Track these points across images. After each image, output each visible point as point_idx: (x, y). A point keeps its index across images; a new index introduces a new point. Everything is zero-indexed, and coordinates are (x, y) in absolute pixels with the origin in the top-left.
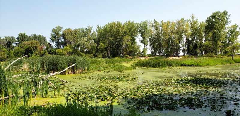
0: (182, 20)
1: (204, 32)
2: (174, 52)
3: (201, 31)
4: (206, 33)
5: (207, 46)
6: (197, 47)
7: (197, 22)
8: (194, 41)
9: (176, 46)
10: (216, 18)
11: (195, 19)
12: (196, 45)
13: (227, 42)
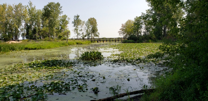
0: (20, 5)
1: (41, 19)
2: (13, 36)
3: (39, 18)
4: (43, 20)
5: (45, 31)
6: (36, 32)
7: (35, 9)
8: (33, 27)
9: (15, 30)
10: (51, 8)
11: (33, 6)
12: (35, 30)
13: (60, 29)
